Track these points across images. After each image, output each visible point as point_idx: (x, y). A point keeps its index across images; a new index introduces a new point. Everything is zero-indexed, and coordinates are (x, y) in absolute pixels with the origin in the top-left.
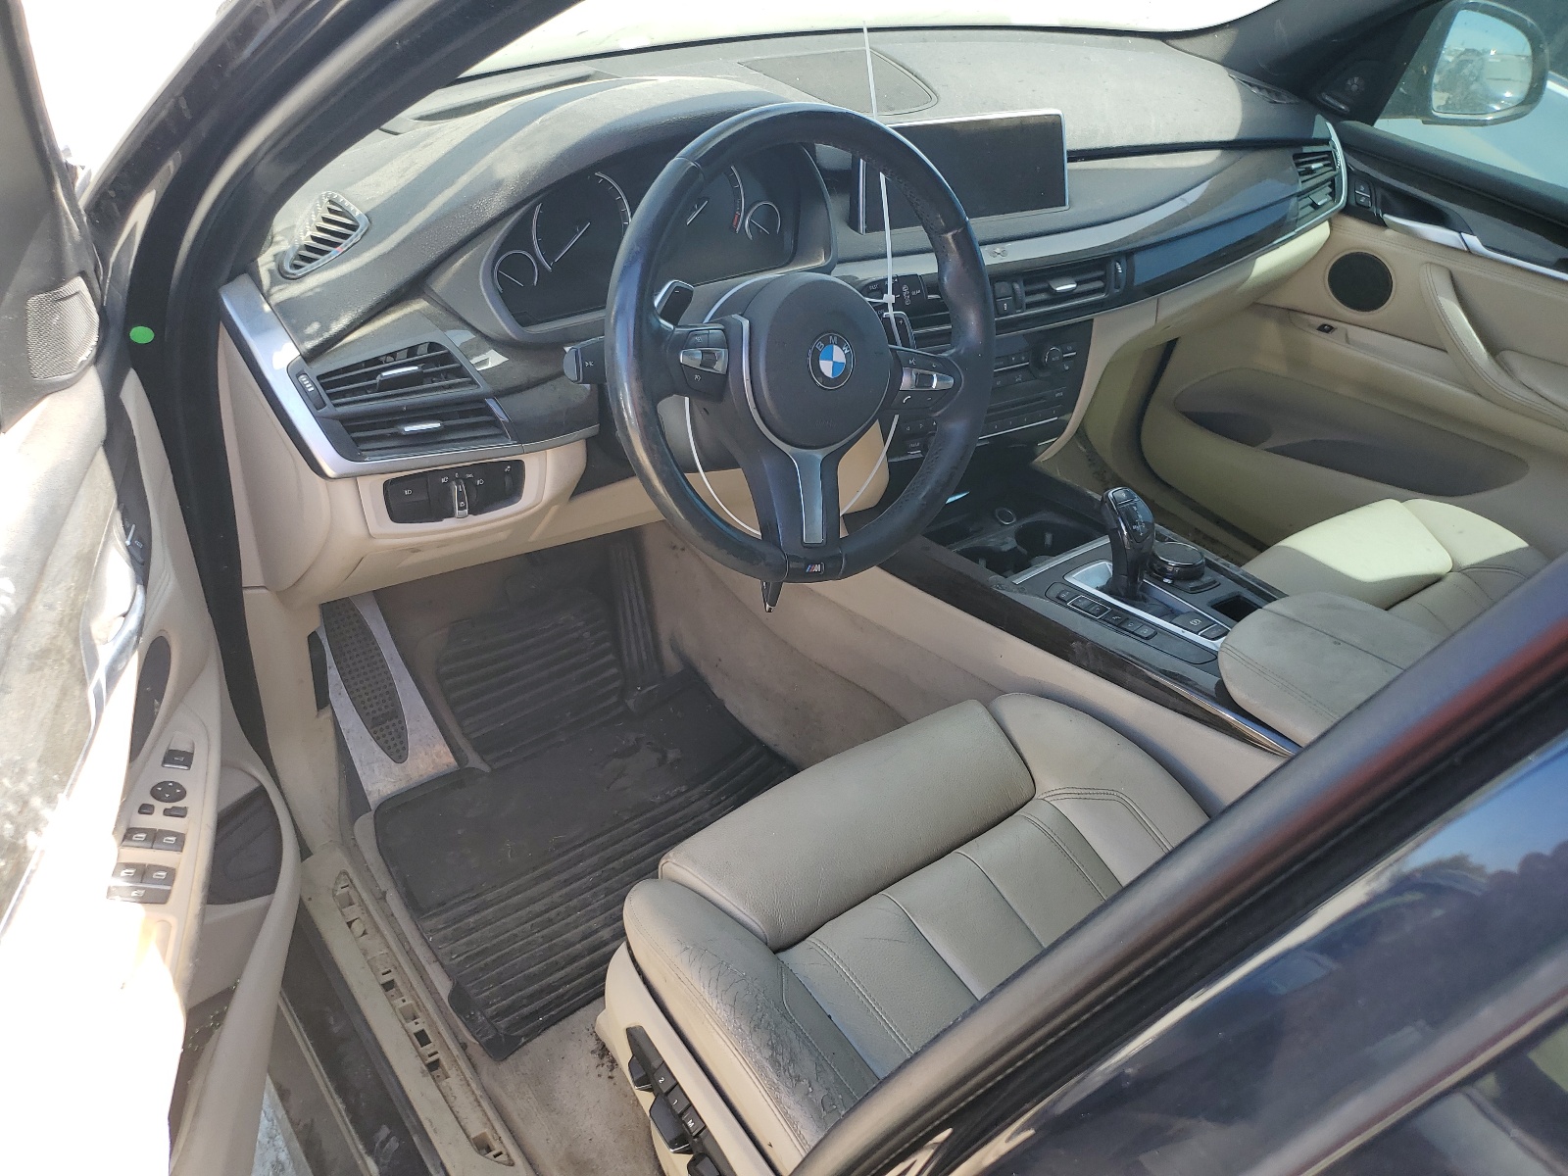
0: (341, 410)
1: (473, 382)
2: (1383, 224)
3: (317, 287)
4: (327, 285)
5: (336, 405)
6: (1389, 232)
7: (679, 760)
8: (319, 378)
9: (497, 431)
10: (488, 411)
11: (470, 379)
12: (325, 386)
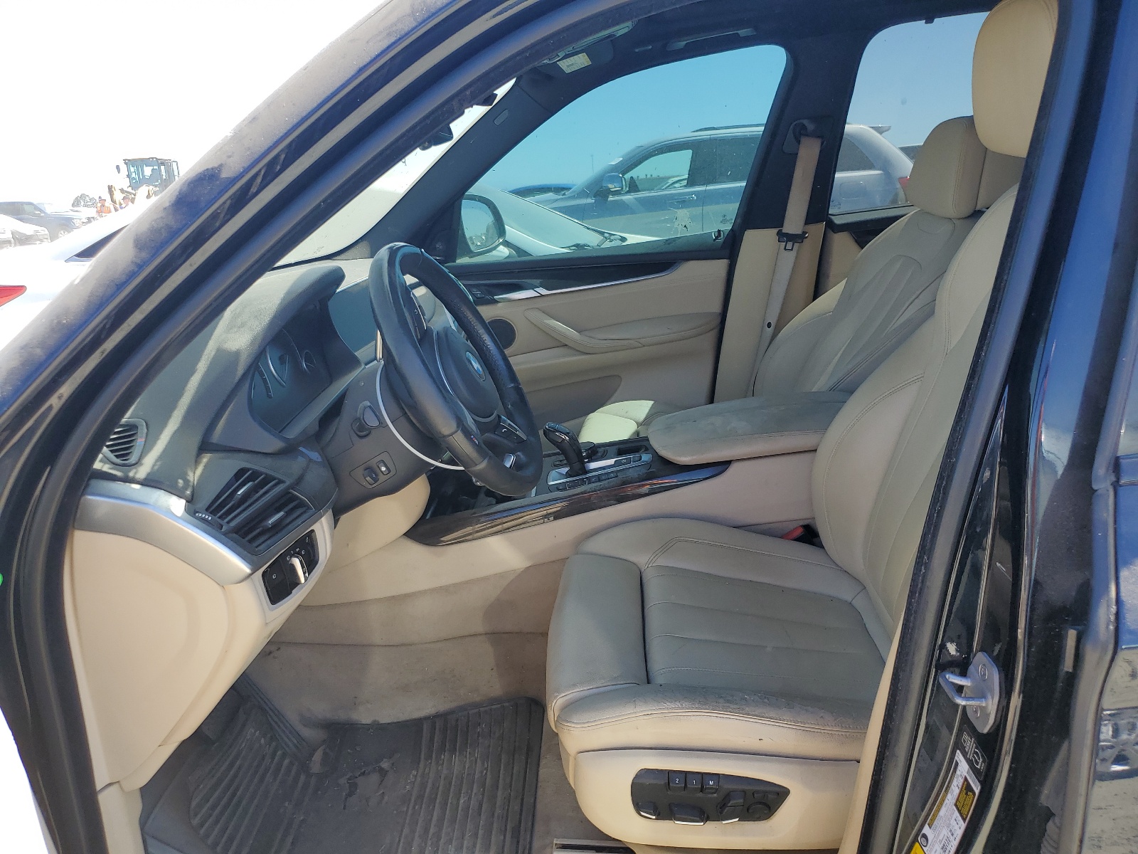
0: (233, 524)
1: (280, 482)
2: (496, 302)
3: (157, 461)
4: (160, 458)
5: (228, 522)
6: (500, 305)
7: (393, 764)
8: (207, 510)
9: (304, 509)
10: (294, 498)
11: (277, 481)
12: (213, 513)
